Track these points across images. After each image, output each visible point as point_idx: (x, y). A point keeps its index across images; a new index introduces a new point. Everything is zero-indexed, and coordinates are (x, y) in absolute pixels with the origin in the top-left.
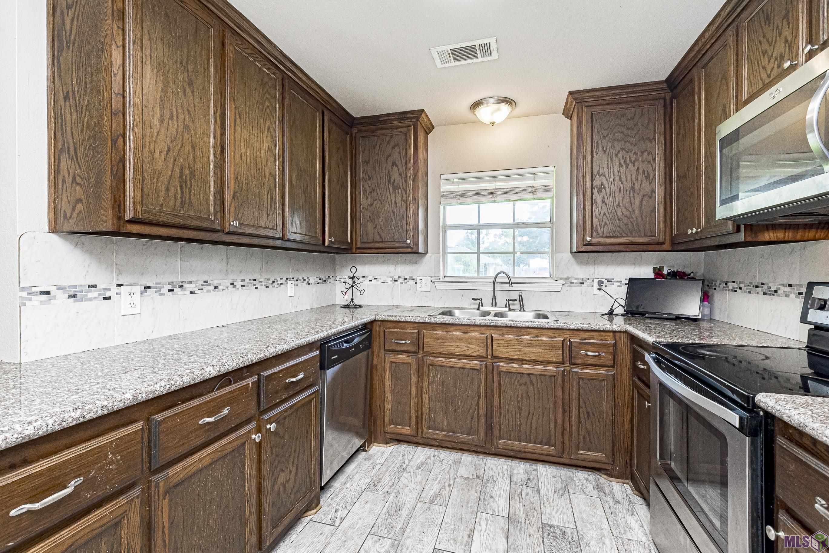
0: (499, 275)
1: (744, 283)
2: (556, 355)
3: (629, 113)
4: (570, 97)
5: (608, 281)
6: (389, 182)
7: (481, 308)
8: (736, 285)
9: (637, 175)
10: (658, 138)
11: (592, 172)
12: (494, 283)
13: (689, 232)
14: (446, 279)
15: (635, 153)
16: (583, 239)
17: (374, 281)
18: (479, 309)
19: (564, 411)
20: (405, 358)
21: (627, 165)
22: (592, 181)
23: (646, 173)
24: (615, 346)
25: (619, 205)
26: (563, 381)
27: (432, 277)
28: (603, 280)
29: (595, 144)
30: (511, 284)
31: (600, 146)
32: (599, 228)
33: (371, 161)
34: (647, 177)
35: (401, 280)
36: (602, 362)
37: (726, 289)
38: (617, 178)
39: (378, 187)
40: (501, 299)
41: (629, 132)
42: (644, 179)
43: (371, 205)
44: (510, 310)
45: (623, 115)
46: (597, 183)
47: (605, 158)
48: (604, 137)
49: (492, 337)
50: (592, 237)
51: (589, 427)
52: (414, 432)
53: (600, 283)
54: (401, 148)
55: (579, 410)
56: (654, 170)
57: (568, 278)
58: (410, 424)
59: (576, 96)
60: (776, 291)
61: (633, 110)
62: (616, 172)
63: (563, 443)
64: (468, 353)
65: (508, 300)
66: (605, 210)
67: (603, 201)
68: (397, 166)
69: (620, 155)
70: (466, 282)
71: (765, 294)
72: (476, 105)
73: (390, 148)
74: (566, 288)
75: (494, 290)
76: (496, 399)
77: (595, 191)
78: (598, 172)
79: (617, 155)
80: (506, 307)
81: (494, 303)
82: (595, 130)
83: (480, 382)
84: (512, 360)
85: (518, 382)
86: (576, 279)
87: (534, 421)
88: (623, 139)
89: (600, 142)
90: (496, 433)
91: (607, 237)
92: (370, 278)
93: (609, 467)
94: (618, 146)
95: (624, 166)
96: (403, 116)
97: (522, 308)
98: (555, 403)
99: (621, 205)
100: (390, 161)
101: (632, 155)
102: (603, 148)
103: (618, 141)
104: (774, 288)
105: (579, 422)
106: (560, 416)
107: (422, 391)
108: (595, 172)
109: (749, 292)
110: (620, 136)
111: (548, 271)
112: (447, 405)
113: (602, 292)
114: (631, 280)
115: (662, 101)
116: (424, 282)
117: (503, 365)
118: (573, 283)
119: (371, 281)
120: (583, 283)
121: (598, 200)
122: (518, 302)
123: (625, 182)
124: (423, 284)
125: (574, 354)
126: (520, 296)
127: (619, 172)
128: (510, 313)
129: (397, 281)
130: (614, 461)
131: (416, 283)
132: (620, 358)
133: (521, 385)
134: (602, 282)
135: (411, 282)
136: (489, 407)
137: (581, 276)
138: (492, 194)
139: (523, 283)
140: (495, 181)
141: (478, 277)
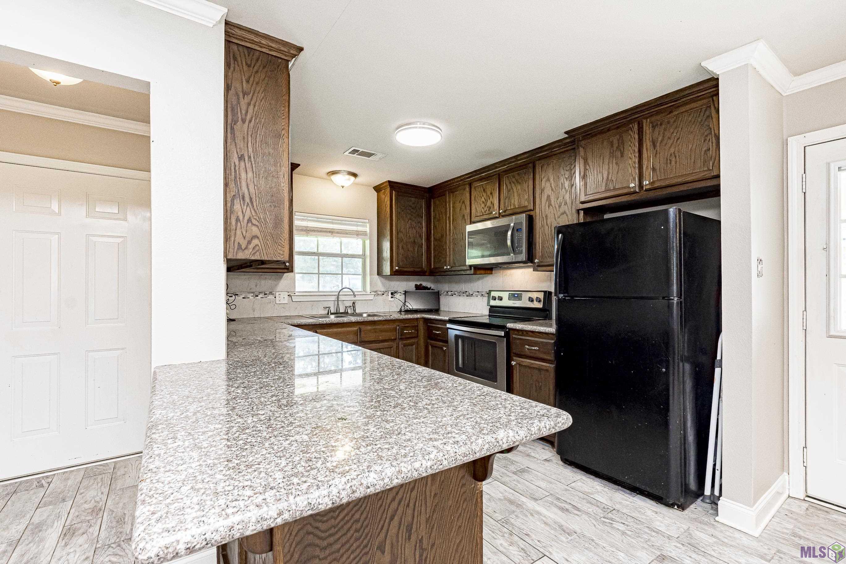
1: (457, 291)
2: (393, 335)
3: (413, 200)
4: (387, 183)
5: (396, 293)
8: (452, 293)
9: (416, 235)
10: (424, 217)
12: (338, 294)
13: (445, 267)
14: (297, 294)
15: (415, 222)
16: (394, 268)
17: (235, 297)
22: (397, 234)
24: (418, 326)
25: (409, 250)
26: (396, 349)
27: (288, 292)
29: (398, 214)
32: (400, 262)
34: (420, 236)
35: (261, 295)
36: (413, 336)
37: (447, 295)
38: (408, 236)
40: (342, 306)
46: (400, 235)
47: (403, 223)
48: (402, 211)
49: (361, 329)
50: (398, 267)
53: (392, 293)
56: (422, 233)
57: (376, 291)
59: (392, 184)
60: (472, 295)
61: (415, 199)
62: (407, 231)
65: (346, 307)
66: (403, 252)
67: (402, 247)
69: (409, 223)
70: (312, 295)
71: (467, 296)
74: (375, 297)
77: (399, 241)
81: (338, 309)
82: (398, 206)
84: (371, 342)
86: (380, 291)
88: (410, 214)
89: (400, 213)
91: (404, 267)
94: (408, 217)
95: (411, 228)
97: (355, 311)
102: (402, 216)
104: (471, 293)
108: (398, 230)
109: (460, 296)
110: (409, 211)
113: (393, 300)
114: (406, 291)
115: (426, 198)
116: (282, 296)
118: (379, 294)
120: (383, 294)
121: (400, 246)
122: (352, 307)
123: (411, 238)
126: (353, 303)
127: (409, 231)
129: (258, 296)
131: (275, 297)
132: (419, 332)
135: (271, 297)
137: (383, 290)
138: (331, 232)
139: (348, 295)
140: (332, 223)
141: (319, 292)
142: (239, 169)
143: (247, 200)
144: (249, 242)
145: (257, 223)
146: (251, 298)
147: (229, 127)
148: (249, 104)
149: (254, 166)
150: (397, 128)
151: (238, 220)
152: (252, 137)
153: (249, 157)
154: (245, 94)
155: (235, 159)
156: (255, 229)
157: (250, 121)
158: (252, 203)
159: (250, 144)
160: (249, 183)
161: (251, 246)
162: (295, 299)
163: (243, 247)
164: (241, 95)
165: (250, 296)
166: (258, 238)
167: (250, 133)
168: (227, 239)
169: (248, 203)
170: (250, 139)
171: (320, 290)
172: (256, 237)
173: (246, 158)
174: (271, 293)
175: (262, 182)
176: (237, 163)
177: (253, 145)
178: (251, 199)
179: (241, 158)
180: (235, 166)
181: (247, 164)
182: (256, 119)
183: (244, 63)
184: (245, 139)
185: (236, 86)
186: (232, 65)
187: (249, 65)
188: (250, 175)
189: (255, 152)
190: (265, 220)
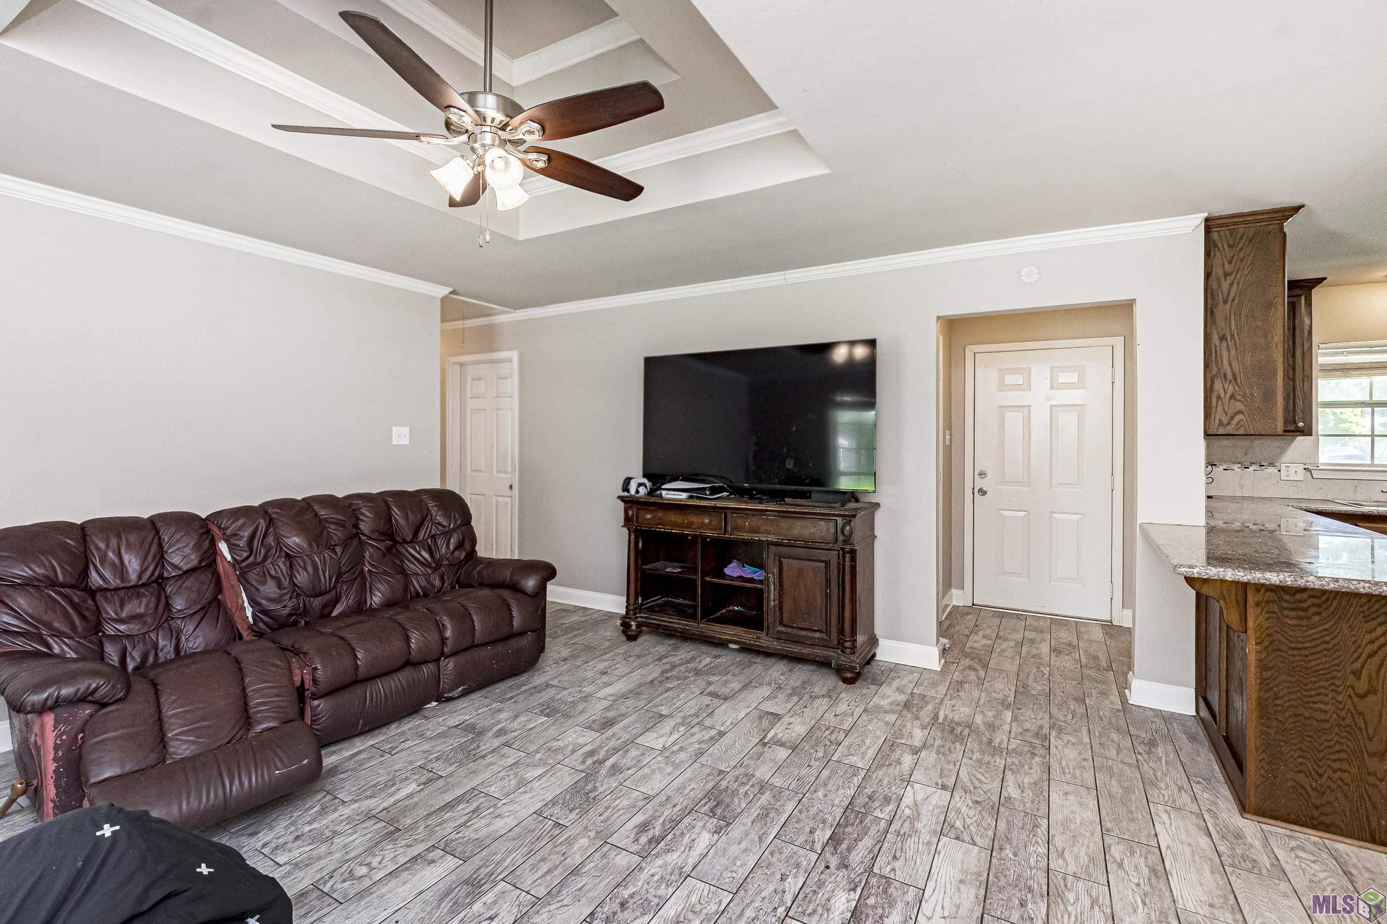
142: (1220, 349)
143: (1229, 376)
144: (1232, 418)
145: (1242, 399)
146: (1236, 469)
147: (1209, 311)
148: (1232, 284)
149: (1238, 343)
151: (1219, 397)
152: (1235, 315)
153: (1232, 336)
154: (1226, 275)
155: (1215, 338)
157: (1233, 300)
158: (1235, 379)
159: (1233, 322)
160: (1231, 360)
161: (1235, 421)
162: (1317, 475)
163: (1226, 422)
164: (1222, 278)
165: (1236, 467)
166: (1243, 413)
167: (1232, 312)
168: (1207, 416)
169: (1230, 381)
170: (1233, 317)
173: (1229, 338)
174: (1271, 464)
175: (1248, 358)
176: (1218, 344)
177: (1236, 322)
178: (1234, 375)
179: (1223, 338)
180: (1216, 346)
181: (1229, 343)
182: (1240, 296)
183: (1226, 246)
184: (1227, 319)
185: (1218, 271)
186: (1212, 253)
187: (1230, 246)
188: (1233, 352)
189: (1239, 329)
190: (1252, 395)
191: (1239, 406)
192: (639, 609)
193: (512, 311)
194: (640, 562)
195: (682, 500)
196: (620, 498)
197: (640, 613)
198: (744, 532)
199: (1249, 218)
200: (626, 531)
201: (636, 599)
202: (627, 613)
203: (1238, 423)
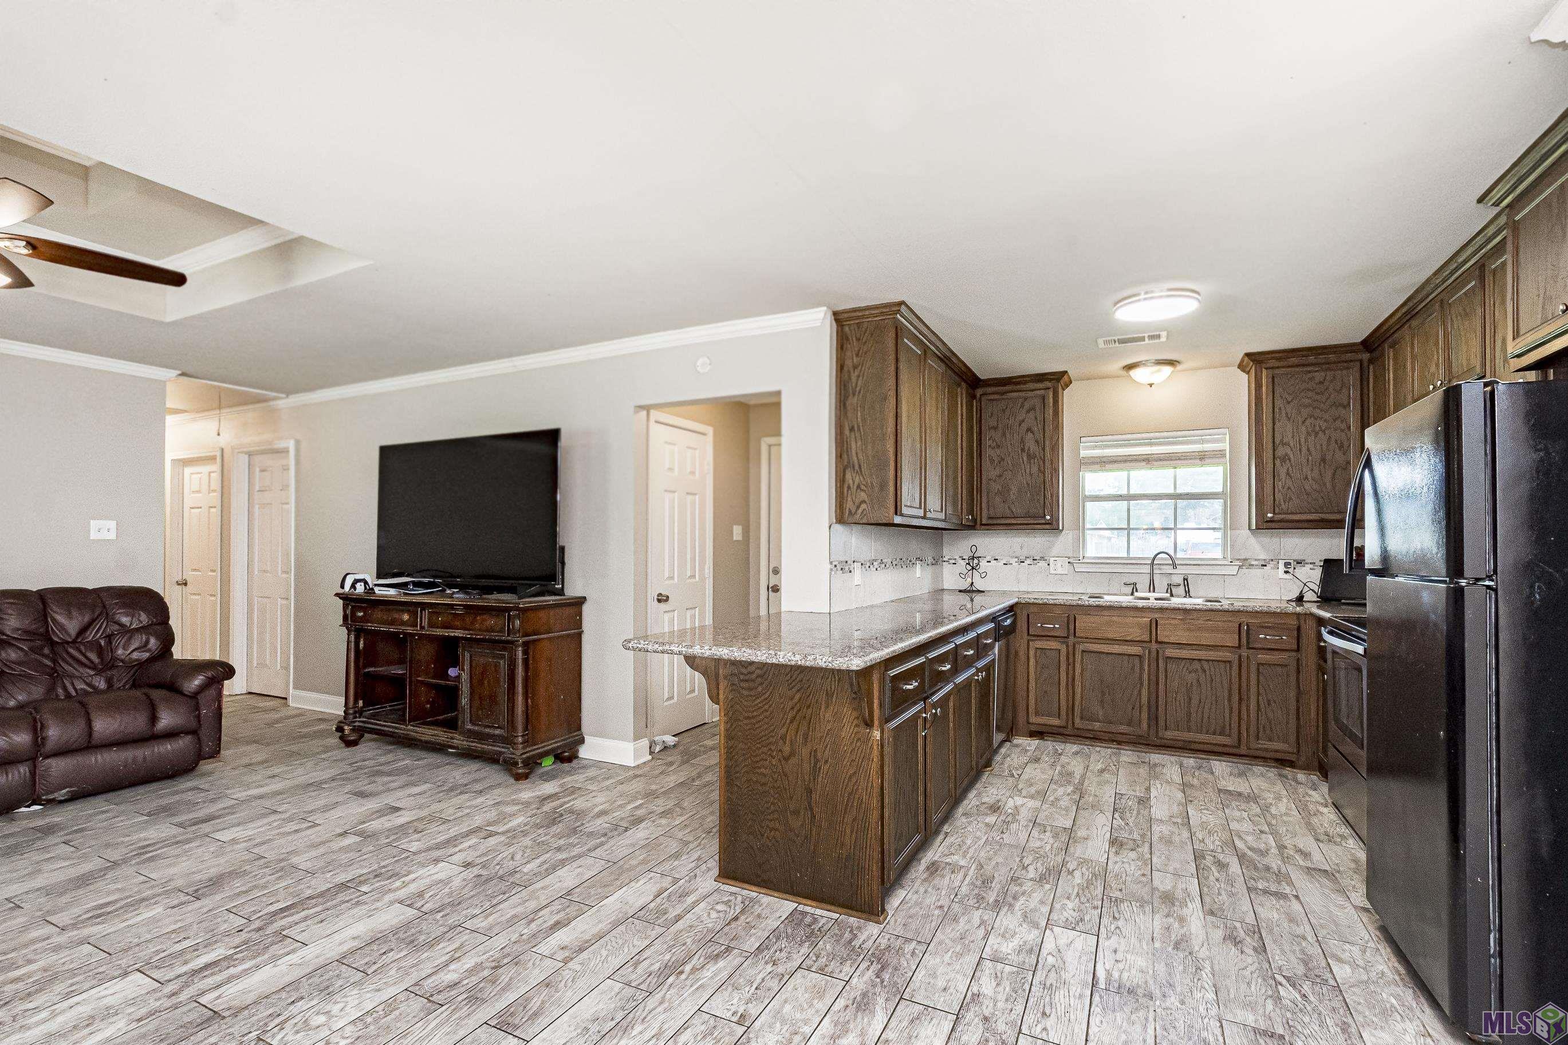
0: (1159, 556)
2: (1232, 640)
3: (1319, 376)
4: (1246, 358)
5: (1298, 563)
6: (1023, 450)
7: (1136, 594)
9: (1328, 445)
10: (1354, 404)
11: (1274, 442)
12: (1152, 564)
14: (1085, 561)
15: (1325, 421)
16: (1264, 515)
17: (993, 562)
18: (1132, 594)
19: (1240, 699)
20: (1053, 644)
21: (1317, 434)
22: (1274, 450)
23: (1339, 442)
24: (1299, 629)
25: (1306, 478)
26: (1240, 666)
27: (1069, 558)
28: (1291, 561)
29: (1277, 410)
30: (1174, 566)
31: (1283, 412)
32: (1282, 503)
33: (1000, 426)
34: (1341, 447)
35: (1028, 561)
36: (1283, 646)
38: (1304, 449)
39: (1009, 455)
40: (1161, 583)
41: (1318, 397)
42: (1337, 450)
43: (1000, 476)
44: (1172, 595)
45: (1311, 379)
46: (1281, 451)
47: (1289, 427)
48: (1289, 403)
49: (1157, 621)
50: (1274, 513)
51: (1271, 715)
52: (1063, 724)
53: (1287, 564)
54: (1038, 413)
55: (1258, 699)
56: (1349, 440)
57: (1246, 560)
58: (1059, 715)
61: (1323, 374)
62: (1303, 440)
63: (1239, 732)
64: (1128, 638)
65: (1169, 585)
66: (1289, 483)
67: (1288, 474)
68: (1032, 432)
69: (1308, 422)
70: (1115, 564)
72: (1130, 367)
73: (1024, 411)
74: (1244, 570)
75: (1152, 574)
76: (1161, 687)
77: (1278, 462)
78: (1282, 441)
79: (1303, 422)
80: (1167, 592)
81: (1152, 587)
82: (1277, 395)
83: (1142, 669)
84: (1179, 645)
85: (1187, 669)
86: (1256, 560)
87: (1206, 710)
88: (1310, 405)
89: (1283, 409)
90: (1162, 723)
91: (1292, 513)
92: (988, 558)
93: (1293, 758)
94: (1305, 412)
95: (1313, 434)
96: (1040, 377)
97: (1187, 594)
98: (1230, 691)
99: (1309, 477)
100: (1024, 426)
101: (1321, 423)
102: (1287, 414)
103: (1306, 406)
105: (1259, 709)
106: (1235, 706)
107: (1074, 679)
108: (1277, 441)
110: (1307, 401)
111: (1219, 549)
112: (1103, 694)
113: (1287, 576)
114: (1326, 561)
115: (1358, 364)
116: (1059, 563)
117: (1170, 652)
118: (1253, 565)
119: (989, 562)
120: (1265, 566)
121: (1282, 471)
122: (1182, 588)
123: (1314, 453)
124: (1059, 565)
125: (1252, 638)
126: (1184, 579)
127: (1306, 440)
128: (1172, 598)
129: (1024, 562)
130: (1298, 751)
131: (1049, 565)
132: (1304, 641)
133: (1190, 672)
134: (1290, 564)
135: (1042, 564)
136: (1154, 695)
137: (1262, 556)
138: (1148, 460)
139: (1190, 565)
140: (1151, 444)
141: (1128, 558)
142: (850, 440)
143: (857, 467)
144: (858, 507)
145: (865, 488)
147: (842, 403)
148: (859, 376)
149: (862, 434)
150: (1116, 303)
151: (849, 488)
152: (861, 406)
153: (858, 427)
154: (855, 367)
155: (846, 430)
156: (863, 494)
157: (860, 392)
158: (860, 470)
159: (859, 414)
160: (858, 451)
161: (860, 511)
162: (1079, 568)
163: (853, 511)
164: (852, 371)
166: (865, 502)
167: (859, 403)
168: (840, 506)
169: (857, 471)
170: (859, 408)
171: (1131, 556)
172: (864, 502)
173: (856, 429)
174: (1042, 558)
175: (870, 449)
176: (848, 435)
177: (862, 414)
178: (860, 466)
179: (852, 429)
180: (847, 437)
181: (857, 434)
182: (864, 388)
183: (854, 339)
184: (855, 410)
185: (849, 363)
186: (845, 346)
187: (858, 340)
188: (859, 443)
189: (864, 420)
190: (872, 483)
191: (863, 495)
192: (360, 712)
193: (284, 396)
194: (361, 664)
195: (391, 596)
196: (337, 595)
197: (360, 717)
198: (437, 627)
199: (867, 313)
200: (344, 630)
201: (356, 701)
202: (345, 718)
203: (862, 512)
